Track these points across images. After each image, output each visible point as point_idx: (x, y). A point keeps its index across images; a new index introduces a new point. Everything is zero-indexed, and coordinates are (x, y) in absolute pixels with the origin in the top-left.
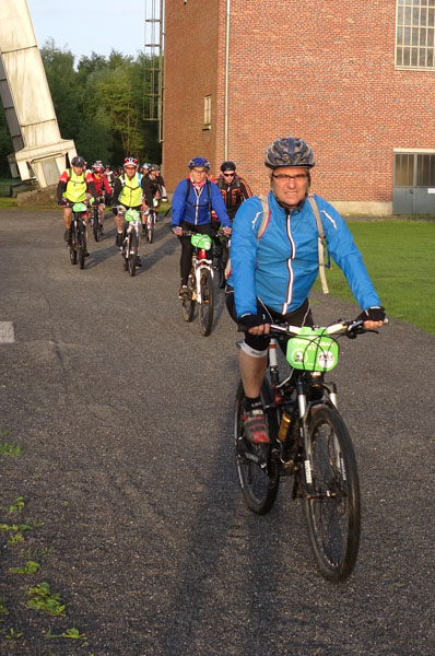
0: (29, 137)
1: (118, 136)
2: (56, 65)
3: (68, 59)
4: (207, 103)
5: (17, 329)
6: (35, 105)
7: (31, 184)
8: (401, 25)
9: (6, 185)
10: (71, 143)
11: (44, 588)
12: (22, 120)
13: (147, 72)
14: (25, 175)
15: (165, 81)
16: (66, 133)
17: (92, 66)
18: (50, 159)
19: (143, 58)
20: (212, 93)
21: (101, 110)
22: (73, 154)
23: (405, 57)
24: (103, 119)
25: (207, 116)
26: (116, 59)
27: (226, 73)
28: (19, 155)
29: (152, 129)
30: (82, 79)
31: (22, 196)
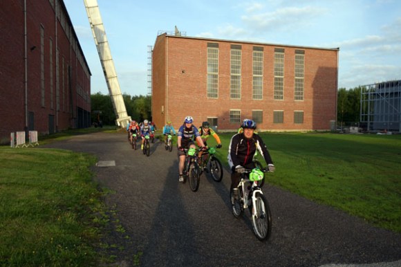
0: (120, 116)
1: (142, 115)
2: (127, 99)
3: (129, 97)
4: (163, 107)
5: (116, 162)
6: (121, 107)
7: (120, 127)
8: (208, 88)
9: (114, 127)
10: (130, 117)
11: (120, 226)
12: (118, 111)
13: (148, 100)
14: (119, 125)
15: (153, 102)
16: (129, 115)
17: (135, 98)
18: (125, 121)
19: (148, 97)
20: (164, 104)
21: (137, 109)
22: (131, 120)
23: (209, 95)
24: (138, 111)
25: (163, 110)
26: (141, 96)
27: (167, 100)
28: (117, 120)
29: (149, 113)
30: (133, 101)
31: (118, 130)
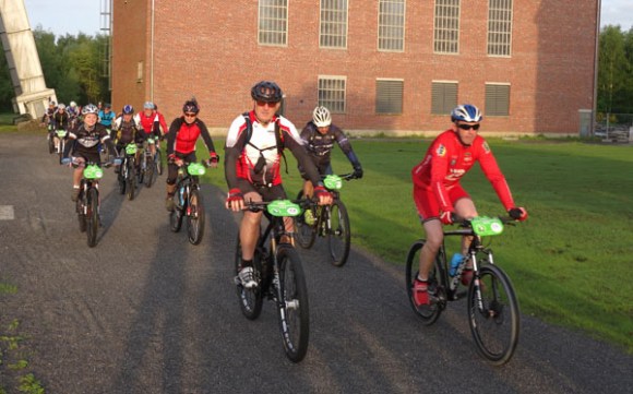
0: (25, 88)
1: (83, 86)
2: (43, 41)
3: (50, 37)
4: (140, 65)
5: (16, 210)
6: (28, 65)
7: (27, 117)
8: (261, 18)
9: (8, 118)
10: (52, 91)
11: (30, 377)
12: (21, 76)
13: (101, 45)
14: (23, 111)
15: (113, 52)
16: (49, 85)
17: (67, 42)
18: (39, 101)
19: (99, 37)
20: (143, 59)
21: (72, 70)
22: (54, 99)
23: (264, 37)
24: (74, 76)
25: (140, 74)
26: (82, 38)
27: (152, 47)
28: (19, 99)
29: (105, 82)
30: (60, 50)
31: (21, 125)
